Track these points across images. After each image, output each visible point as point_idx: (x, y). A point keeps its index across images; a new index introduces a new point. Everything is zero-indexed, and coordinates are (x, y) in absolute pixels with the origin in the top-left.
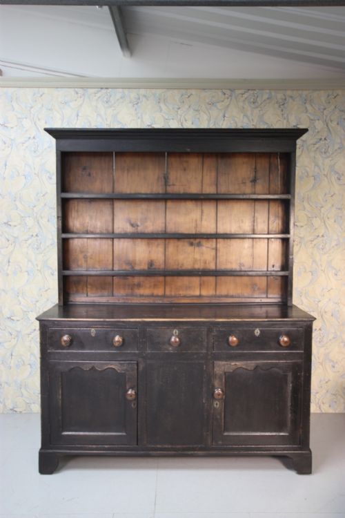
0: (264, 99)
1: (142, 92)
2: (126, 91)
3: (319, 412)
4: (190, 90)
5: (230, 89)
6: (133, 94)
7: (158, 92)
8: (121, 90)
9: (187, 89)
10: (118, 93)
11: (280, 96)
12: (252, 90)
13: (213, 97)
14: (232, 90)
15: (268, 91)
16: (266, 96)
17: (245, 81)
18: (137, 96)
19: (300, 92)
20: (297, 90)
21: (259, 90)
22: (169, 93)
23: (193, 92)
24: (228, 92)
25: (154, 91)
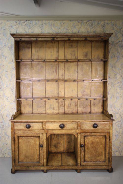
0: (96, 24)
1: (44, 22)
2: (37, 22)
3: (120, 155)
4: (64, 21)
5: (81, 20)
6: (40, 23)
7: (51, 22)
8: (35, 21)
9: (63, 20)
10: (34, 22)
11: (102, 23)
12: (90, 20)
13: (74, 24)
14: (82, 21)
15: (97, 21)
16: (96, 23)
17: (87, 17)
18: (42, 24)
19: (111, 21)
20: (110, 20)
21: (94, 20)
22: (56, 22)
23: (66, 21)
24: (80, 22)
25: (49, 21)
